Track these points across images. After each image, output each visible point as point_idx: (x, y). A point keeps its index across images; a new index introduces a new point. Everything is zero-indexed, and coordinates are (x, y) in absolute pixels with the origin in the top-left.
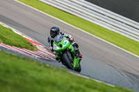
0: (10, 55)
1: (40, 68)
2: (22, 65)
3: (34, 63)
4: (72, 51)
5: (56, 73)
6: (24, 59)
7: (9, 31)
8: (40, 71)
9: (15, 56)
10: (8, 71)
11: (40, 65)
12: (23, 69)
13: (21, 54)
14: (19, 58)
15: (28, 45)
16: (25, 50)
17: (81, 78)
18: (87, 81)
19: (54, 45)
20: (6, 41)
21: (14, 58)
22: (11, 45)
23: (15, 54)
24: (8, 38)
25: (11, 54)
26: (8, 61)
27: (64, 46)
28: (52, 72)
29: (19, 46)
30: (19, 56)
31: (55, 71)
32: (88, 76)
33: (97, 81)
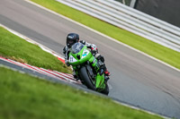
0: (37, 79)
1: (75, 96)
2: (53, 92)
3: (68, 89)
4: (94, 65)
5: (97, 103)
6: (55, 84)
7: (35, 48)
8: (76, 100)
9: (42, 81)
10: (33, 100)
11: (76, 92)
12: (53, 97)
13: (51, 78)
14: (48, 83)
15: (60, 67)
16: (56, 73)
17: (128, 109)
18: (136, 113)
19: (71, 56)
20: (32, 61)
21: (42, 83)
22: (39, 67)
23: (43, 78)
24: (34, 56)
25: (39, 78)
26: (34, 87)
27: (82, 58)
28: (91, 101)
29: (49, 68)
30: (49, 81)
31: (95, 100)
32: (138, 106)
33: (150, 113)
